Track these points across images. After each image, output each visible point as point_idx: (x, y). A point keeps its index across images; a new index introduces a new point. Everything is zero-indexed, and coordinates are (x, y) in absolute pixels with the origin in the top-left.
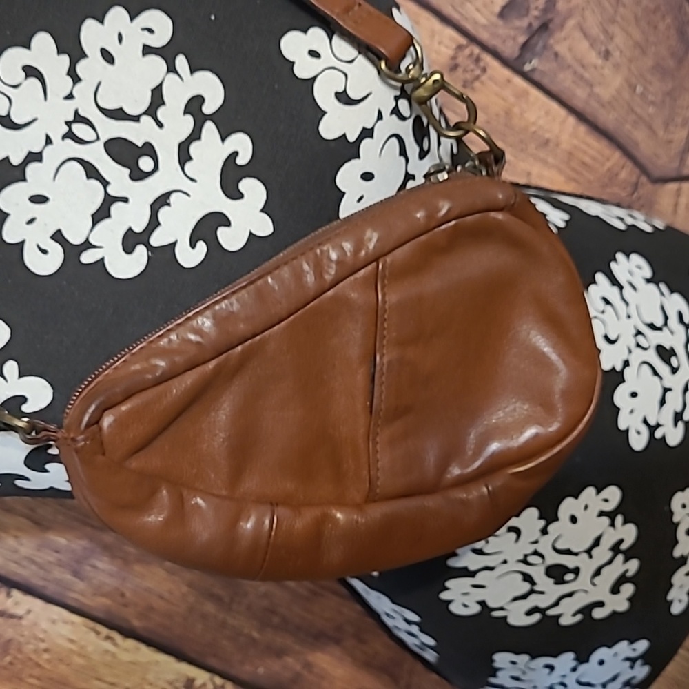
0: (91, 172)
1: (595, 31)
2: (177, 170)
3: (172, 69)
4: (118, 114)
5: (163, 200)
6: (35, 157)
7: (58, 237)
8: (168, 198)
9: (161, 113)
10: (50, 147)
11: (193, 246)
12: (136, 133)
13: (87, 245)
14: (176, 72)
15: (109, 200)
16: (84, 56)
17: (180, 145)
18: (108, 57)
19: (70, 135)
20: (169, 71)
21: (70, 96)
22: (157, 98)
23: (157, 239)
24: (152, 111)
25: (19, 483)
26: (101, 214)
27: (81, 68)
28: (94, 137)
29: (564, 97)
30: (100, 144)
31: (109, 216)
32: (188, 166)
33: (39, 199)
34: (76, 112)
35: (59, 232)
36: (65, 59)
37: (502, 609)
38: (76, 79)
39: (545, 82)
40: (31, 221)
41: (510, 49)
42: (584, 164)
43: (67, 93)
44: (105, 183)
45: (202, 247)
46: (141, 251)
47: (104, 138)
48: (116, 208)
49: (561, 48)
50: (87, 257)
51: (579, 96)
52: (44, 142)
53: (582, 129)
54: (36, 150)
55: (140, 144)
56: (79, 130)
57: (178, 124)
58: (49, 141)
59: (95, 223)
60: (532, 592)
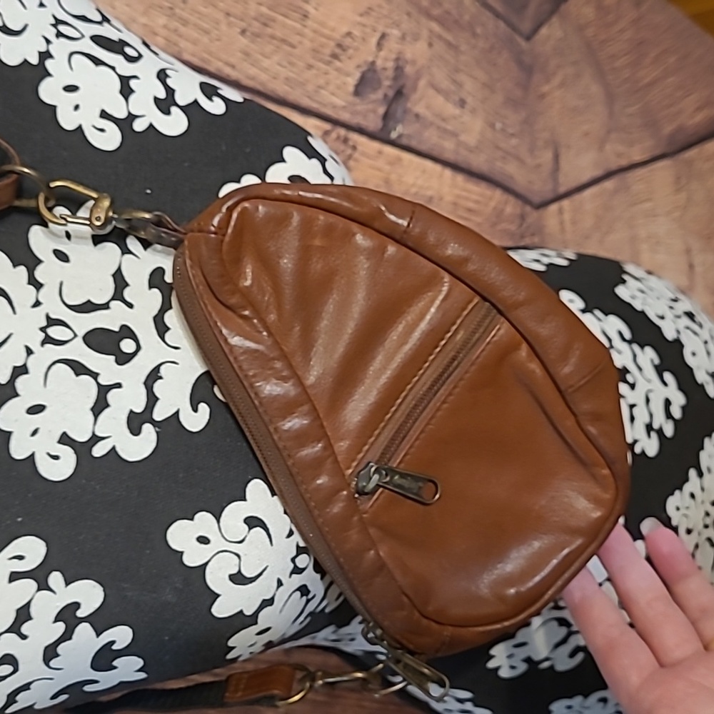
0: (79, 368)
1: (445, 84)
2: (159, 343)
3: (125, 251)
4: (87, 307)
5: (154, 375)
6: (21, 370)
7: (65, 439)
8: (159, 372)
9: (127, 294)
10: (32, 357)
11: (195, 410)
12: (111, 319)
13: (95, 439)
14: (130, 252)
15: (103, 390)
16: (39, 262)
17: (155, 318)
18: (62, 256)
19: (48, 340)
20: (123, 253)
21: (37, 304)
22: (120, 281)
23: (160, 414)
24: (118, 295)
25: (88, 688)
26: (100, 406)
27: (39, 274)
28: (72, 335)
29: (435, 153)
30: (79, 340)
31: (108, 406)
32: (168, 336)
33: (36, 409)
34: (48, 317)
35: (64, 434)
36: (22, 270)
37: (547, 659)
38: (38, 286)
39: (414, 144)
40: (35, 433)
41: (373, 123)
42: (470, 210)
43: (33, 301)
44: (95, 376)
45: (203, 407)
46: (148, 429)
47: (81, 333)
48: (112, 396)
49: (420, 109)
50: (99, 450)
51: (448, 148)
52: (24, 354)
53: (460, 178)
54: (19, 364)
55: (117, 329)
56: (55, 332)
57: (147, 301)
58: (29, 352)
59: (96, 415)
60: (570, 634)
